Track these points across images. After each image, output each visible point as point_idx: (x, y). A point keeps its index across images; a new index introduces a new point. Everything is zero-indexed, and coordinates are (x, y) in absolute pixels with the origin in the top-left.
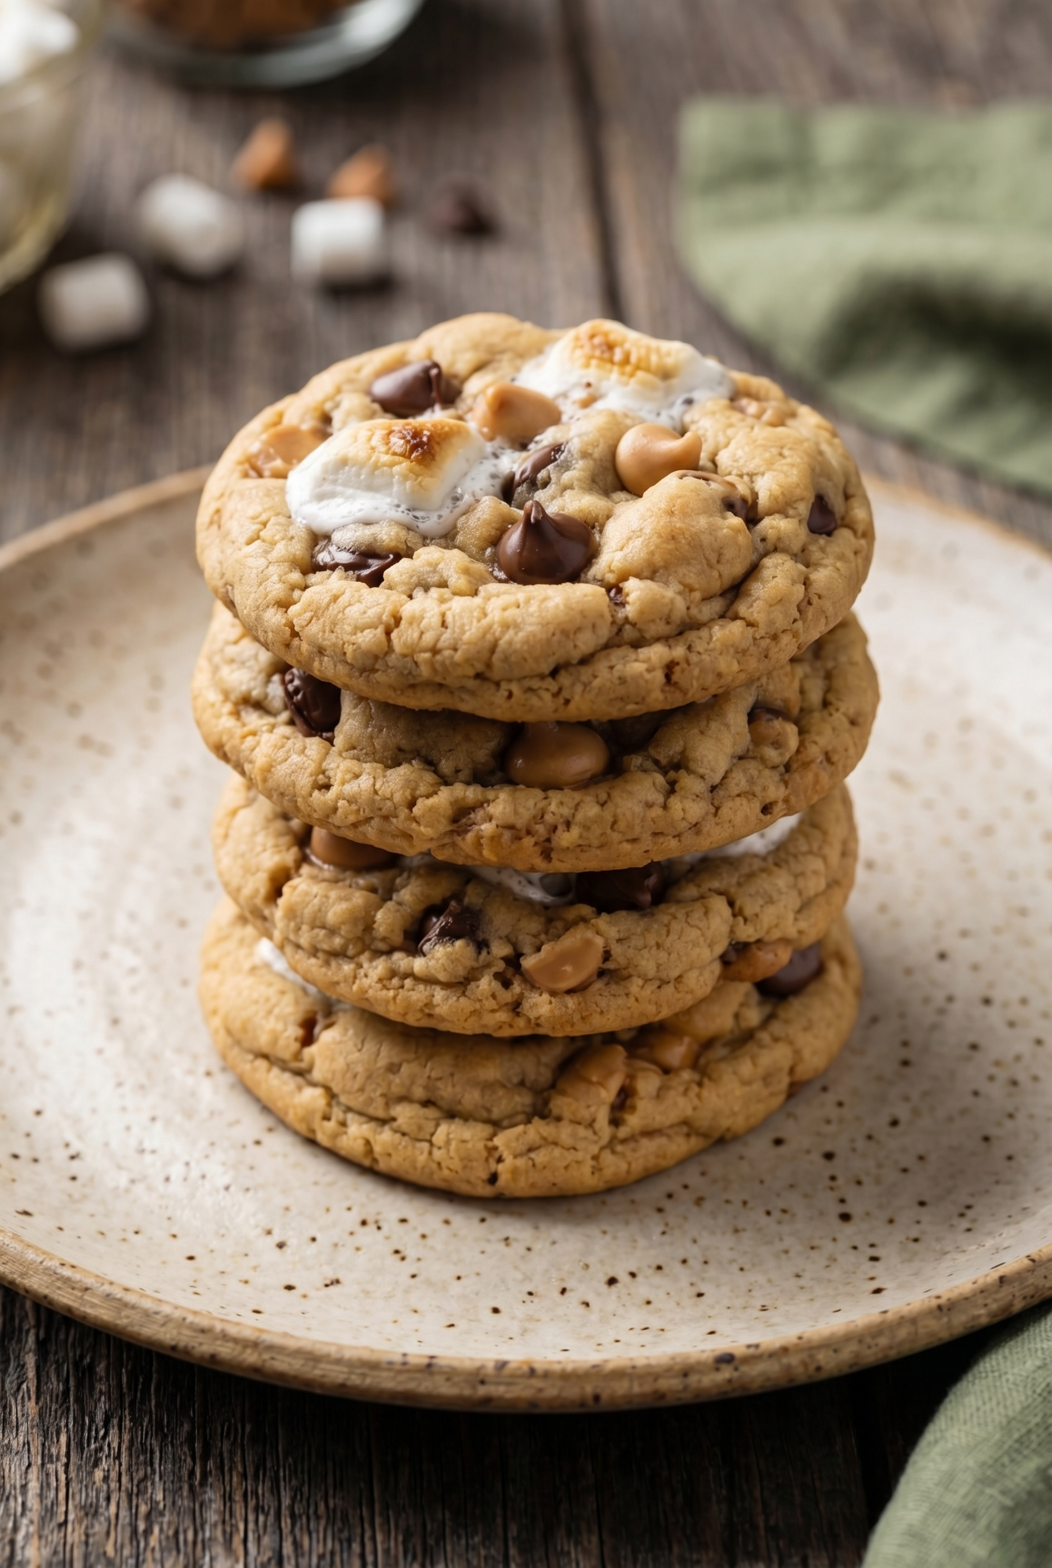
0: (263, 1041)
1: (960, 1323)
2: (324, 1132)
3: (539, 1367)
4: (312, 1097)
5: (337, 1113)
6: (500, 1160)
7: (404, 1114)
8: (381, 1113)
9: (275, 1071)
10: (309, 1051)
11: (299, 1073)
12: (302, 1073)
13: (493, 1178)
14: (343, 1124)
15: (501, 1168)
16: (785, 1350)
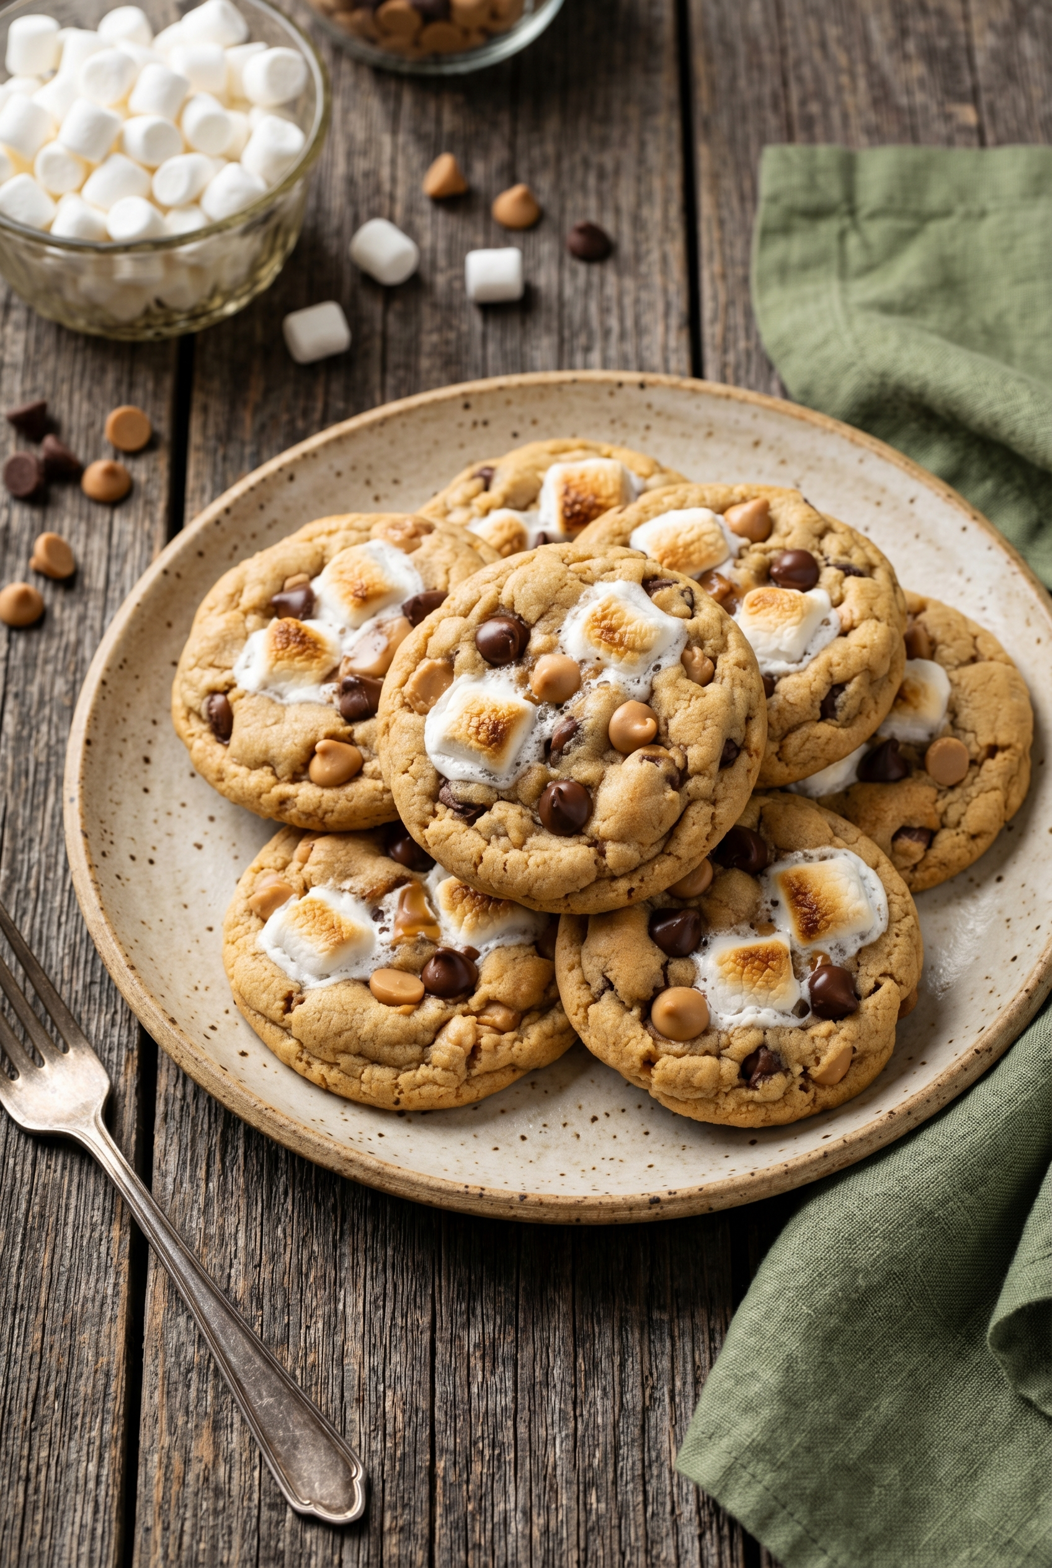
0: (261, 1006)
1: (798, 1181)
2: (300, 1066)
3: (546, 1200)
4: (290, 1044)
5: (305, 1057)
6: (401, 1092)
7: (344, 1060)
8: (331, 1059)
9: (268, 1025)
10: (288, 1016)
11: (285, 1029)
12: (286, 1029)
13: (397, 1102)
14: (309, 1064)
15: (402, 1096)
16: (690, 1197)
